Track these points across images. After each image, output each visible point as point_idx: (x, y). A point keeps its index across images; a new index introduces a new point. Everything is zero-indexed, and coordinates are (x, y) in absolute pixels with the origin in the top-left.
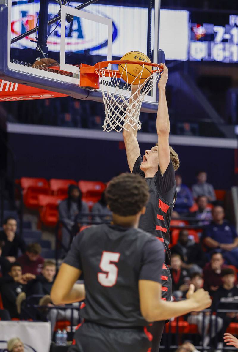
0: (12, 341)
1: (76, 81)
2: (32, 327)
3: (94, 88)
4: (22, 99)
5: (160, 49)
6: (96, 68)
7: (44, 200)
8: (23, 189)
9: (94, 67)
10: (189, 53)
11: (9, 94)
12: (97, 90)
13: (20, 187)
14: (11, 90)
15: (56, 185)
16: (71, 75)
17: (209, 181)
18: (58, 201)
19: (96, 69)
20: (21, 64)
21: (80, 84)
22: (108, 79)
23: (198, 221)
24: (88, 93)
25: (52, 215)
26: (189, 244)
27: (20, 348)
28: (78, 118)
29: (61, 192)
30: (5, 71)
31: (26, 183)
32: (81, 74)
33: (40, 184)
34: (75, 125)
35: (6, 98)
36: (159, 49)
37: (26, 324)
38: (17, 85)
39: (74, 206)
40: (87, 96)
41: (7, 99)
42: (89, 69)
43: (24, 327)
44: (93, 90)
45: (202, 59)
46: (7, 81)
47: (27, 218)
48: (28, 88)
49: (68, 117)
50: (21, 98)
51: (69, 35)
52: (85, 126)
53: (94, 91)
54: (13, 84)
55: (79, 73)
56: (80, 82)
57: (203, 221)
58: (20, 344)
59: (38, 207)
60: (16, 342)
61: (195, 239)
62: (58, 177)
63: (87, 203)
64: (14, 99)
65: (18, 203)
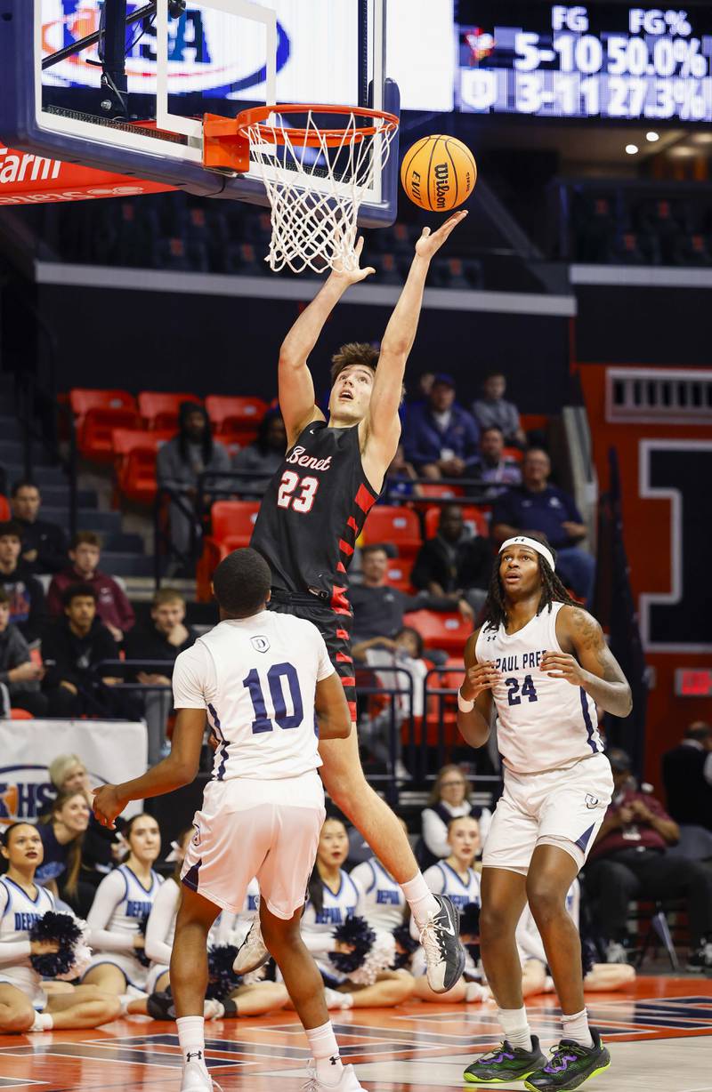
0: (60, 763)
1: (194, 155)
2: (105, 734)
3: (237, 171)
4: (70, 199)
5: (389, 79)
6: (240, 122)
7: (126, 441)
8: (77, 415)
9: (235, 120)
10: (456, 95)
11: (41, 186)
12: (244, 174)
13: (68, 412)
14: (45, 176)
15: (151, 405)
16: (182, 139)
17: (508, 397)
18: (160, 444)
19: (241, 126)
20: (67, 115)
21: (205, 160)
22: (271, 149)
23: (485, 487)
24: (224, 182)
25: (145, 476)
26: (464, 538)
27: (79, 779)
28: (202, 248)
29: (164, 421)
30: (30, 133)
31: (83, 401)
32: (206, 138)
33: (116, 404)
34: (192, 264)
35: (33, 197)
36: (387, 77)
37: (90, 726)
38: (58, 164)
39: (195, 453)
40: (220, 189)
41: (34, 199)
42: (224, 125)
43: (85, 732)
44: (235, 175)
45: (492, 108)
46: (36, 155)
47: (86, 482)
48: (84, 173)
49: (177, 247)
50: (68, 196)
51: (176, 56)
52: (217, 267)
53: (238, 177)
54: (48, 162)
55: (201, 137)
56: (205, 156)
57: (497, 486)
58: (79, 769)
59: (114, 456)
60: (71, 765)
61: (478, 527)
62: (156, 388)
63: (225, 449)
64: (52, 197)
65: (64, 448)
